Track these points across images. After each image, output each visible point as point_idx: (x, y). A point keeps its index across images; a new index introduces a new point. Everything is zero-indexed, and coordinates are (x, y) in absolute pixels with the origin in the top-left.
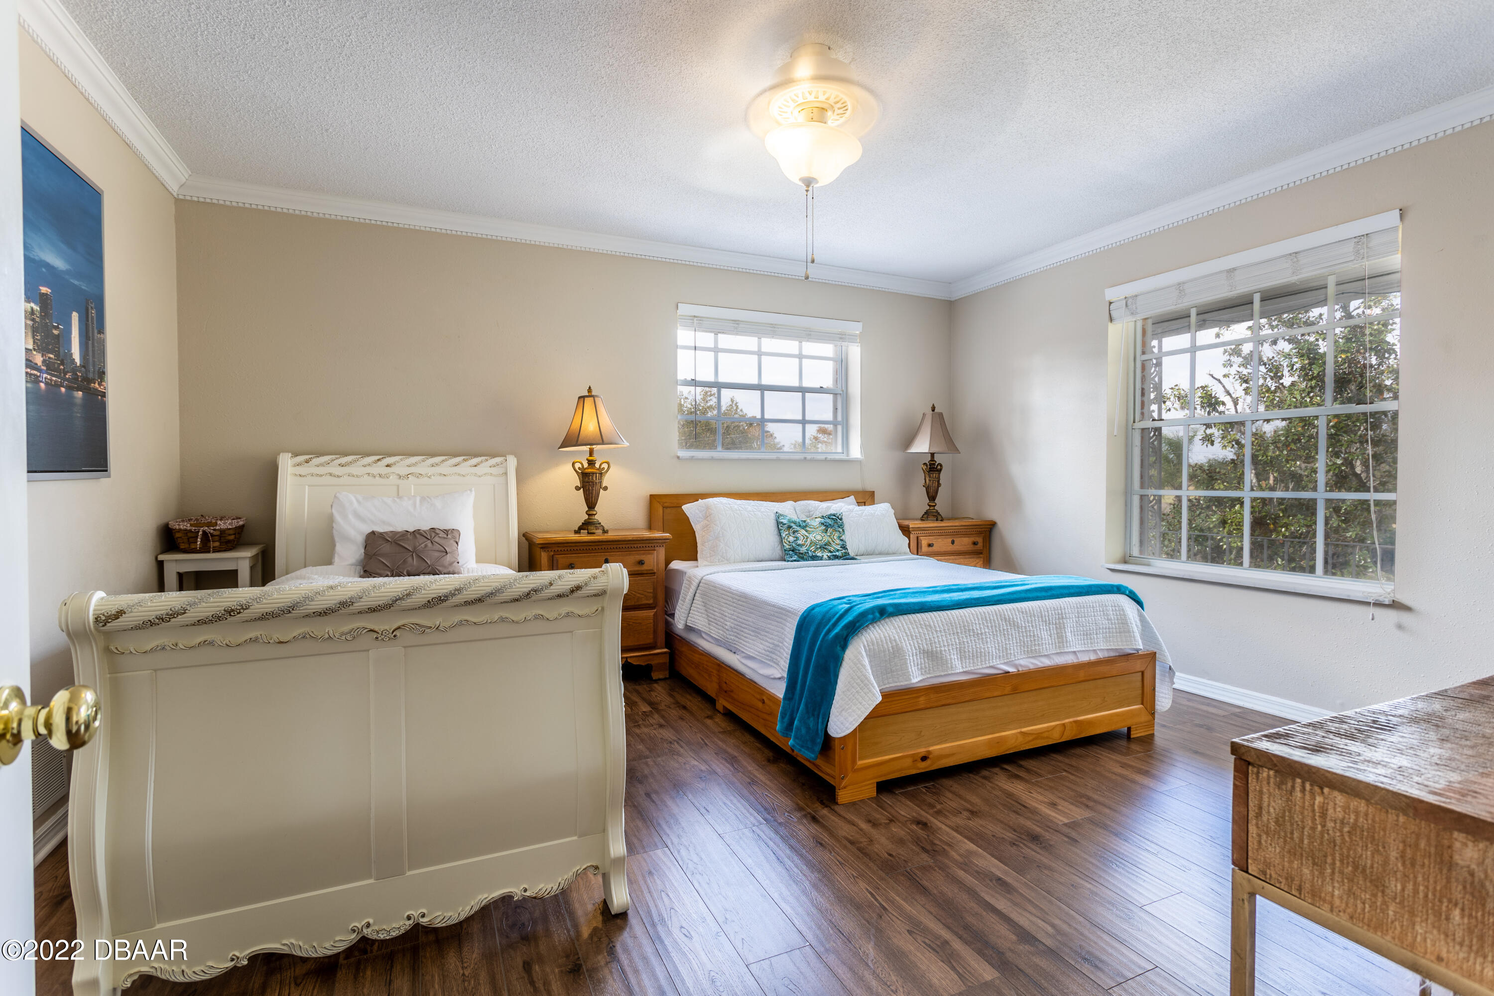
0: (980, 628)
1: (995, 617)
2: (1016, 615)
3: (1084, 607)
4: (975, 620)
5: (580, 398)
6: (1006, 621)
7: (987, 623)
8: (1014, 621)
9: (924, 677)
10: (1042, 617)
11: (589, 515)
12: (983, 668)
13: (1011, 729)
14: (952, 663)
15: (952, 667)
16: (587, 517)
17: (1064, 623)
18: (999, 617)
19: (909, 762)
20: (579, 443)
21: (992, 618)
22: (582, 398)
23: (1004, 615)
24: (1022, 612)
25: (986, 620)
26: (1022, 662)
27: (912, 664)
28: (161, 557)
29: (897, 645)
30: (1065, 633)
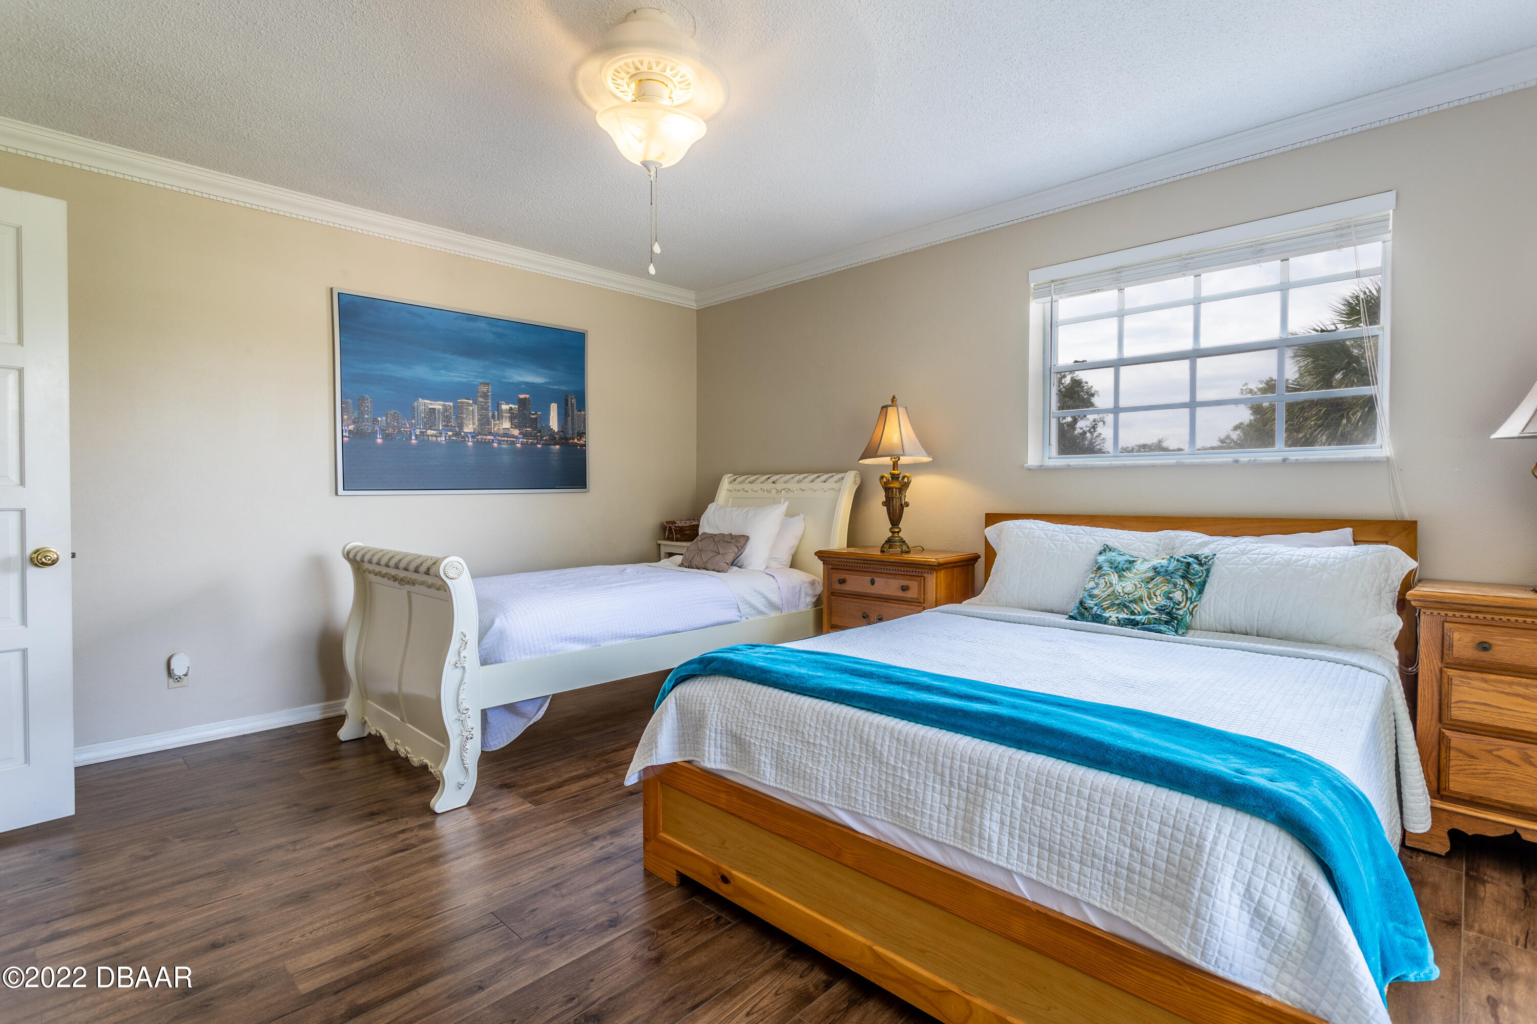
0: (815, 736)
1: (846, 729)
2: (883, 739)
3: (1058, 788)
4: (811, 719)
5: (883, 407)
6: (861, 742)
7: (829, 732)
8: (874, 748)
9: (729, 769)
10: (935, 763)
11: (893, 532)
12: (811, 800)
13: (855, 931)
14: (759, 766)
15: (758, 773)
16: (890, 534)
17: (984, 797)
18: (852, 730)
19: (707, 871)
20: (878, 454)
21: (840, 728)
22: (885, 407)
23: (862, 731)
24: (898, 740)
25: (829, 727)
26: (878, 825)
27: (712, 742)
28: (659, 542)
29: (704, 711)
30: (982, 818)
